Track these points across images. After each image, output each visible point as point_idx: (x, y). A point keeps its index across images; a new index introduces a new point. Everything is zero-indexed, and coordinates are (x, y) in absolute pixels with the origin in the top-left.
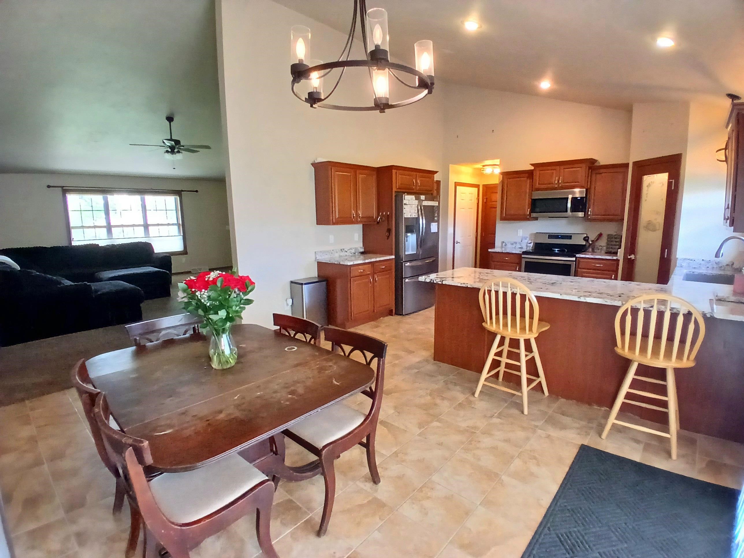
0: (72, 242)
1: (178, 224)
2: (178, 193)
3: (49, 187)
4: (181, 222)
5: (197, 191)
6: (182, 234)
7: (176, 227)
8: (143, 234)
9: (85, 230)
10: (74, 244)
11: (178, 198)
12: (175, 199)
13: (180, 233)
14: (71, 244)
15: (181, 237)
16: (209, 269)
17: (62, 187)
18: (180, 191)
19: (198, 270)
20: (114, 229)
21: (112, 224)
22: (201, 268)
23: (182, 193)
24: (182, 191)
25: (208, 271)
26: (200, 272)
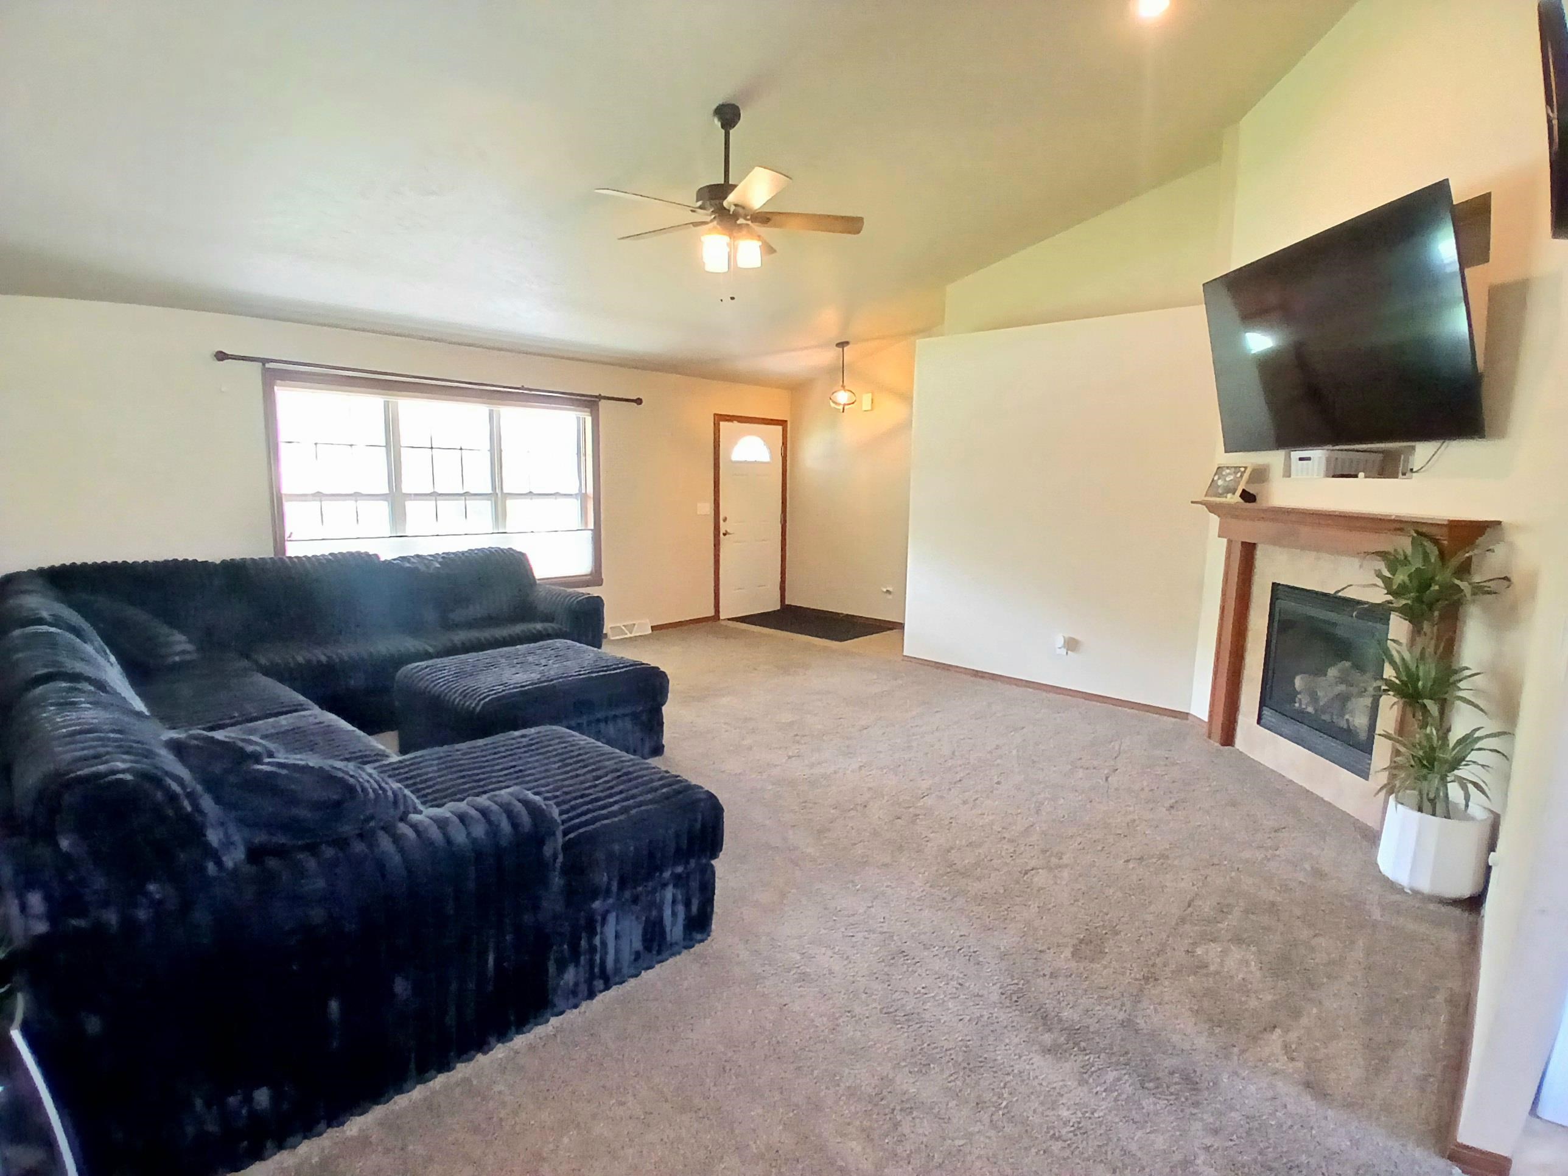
0: (288, 545)
1: (583, 497)
2: (590, 403)
3: (221, 356)
4: (590, 490)
5: (639, 401)
6: (591, 526)
7: (576, 504)
8: (488, 525)
9: (327, 505)
10: (293, 550)
11: (589, 420)
12: (578, 419)
13: (586, 523)
14: (284, 551)
15: (588, 535)
16: (652, 627)
17: (263, 361)
18: (596, 397)
19: (627, 632)
20: (411, 506)
21: (406, 488)
22: (634, 625)
23: (600, 403)
24: (600, 397)
25: (650, 632)
26: (629, 635)
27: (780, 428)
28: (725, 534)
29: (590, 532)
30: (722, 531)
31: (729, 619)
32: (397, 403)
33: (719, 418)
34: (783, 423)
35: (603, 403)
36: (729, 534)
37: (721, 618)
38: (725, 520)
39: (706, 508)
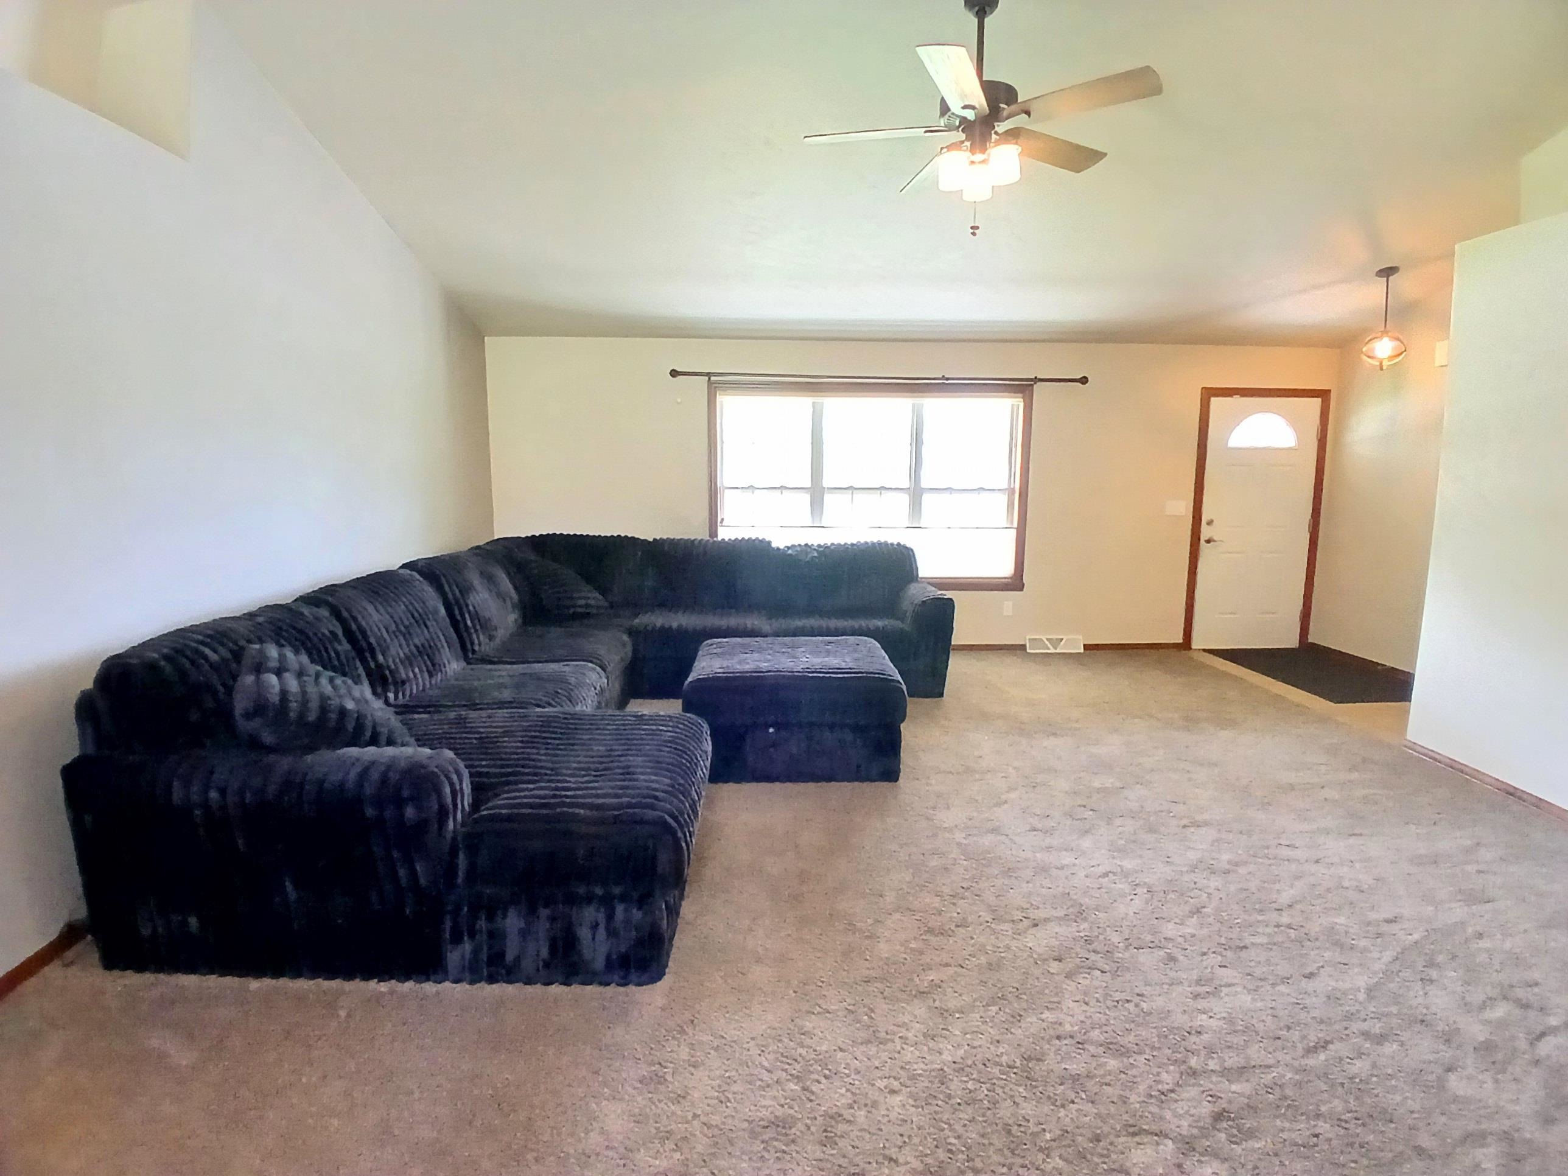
0: (719, 530)
1: (1009, 491)
2: (1023, 387)
3: (674, 373)
4: (1017, 485)
5: (1084, 380)
6: (1015, 524)
7: (1003, 499)
8: (901, 519)
10: (724, 534)
11: (1022, 405)
12: (1011, 408)
13: (1012, 523)
14: (717, 534)
15: (1011, 534)
16: (1084, 645)
17: (709, 374)
18: (1031, 380)
19: (1049, 645)
20: (828, 498)
21: (826, 483)
22: (1062, 639)
23: (1035, 386)
24: (1037, 380)
25: (1082, 651)
26: (1052, 651)
27: (1317, 401)
28: (1208, 541)
29: (1015, 531)
30: (1203, 538)
31: (1204, 650)
32: (823, 403)
33: (1209, 393)
34: (1323, 395)
35: (1038, 387)
36: (1215, 541)
37: (1194, 647)
38: (1210, 523)
39: (1183, 507)
